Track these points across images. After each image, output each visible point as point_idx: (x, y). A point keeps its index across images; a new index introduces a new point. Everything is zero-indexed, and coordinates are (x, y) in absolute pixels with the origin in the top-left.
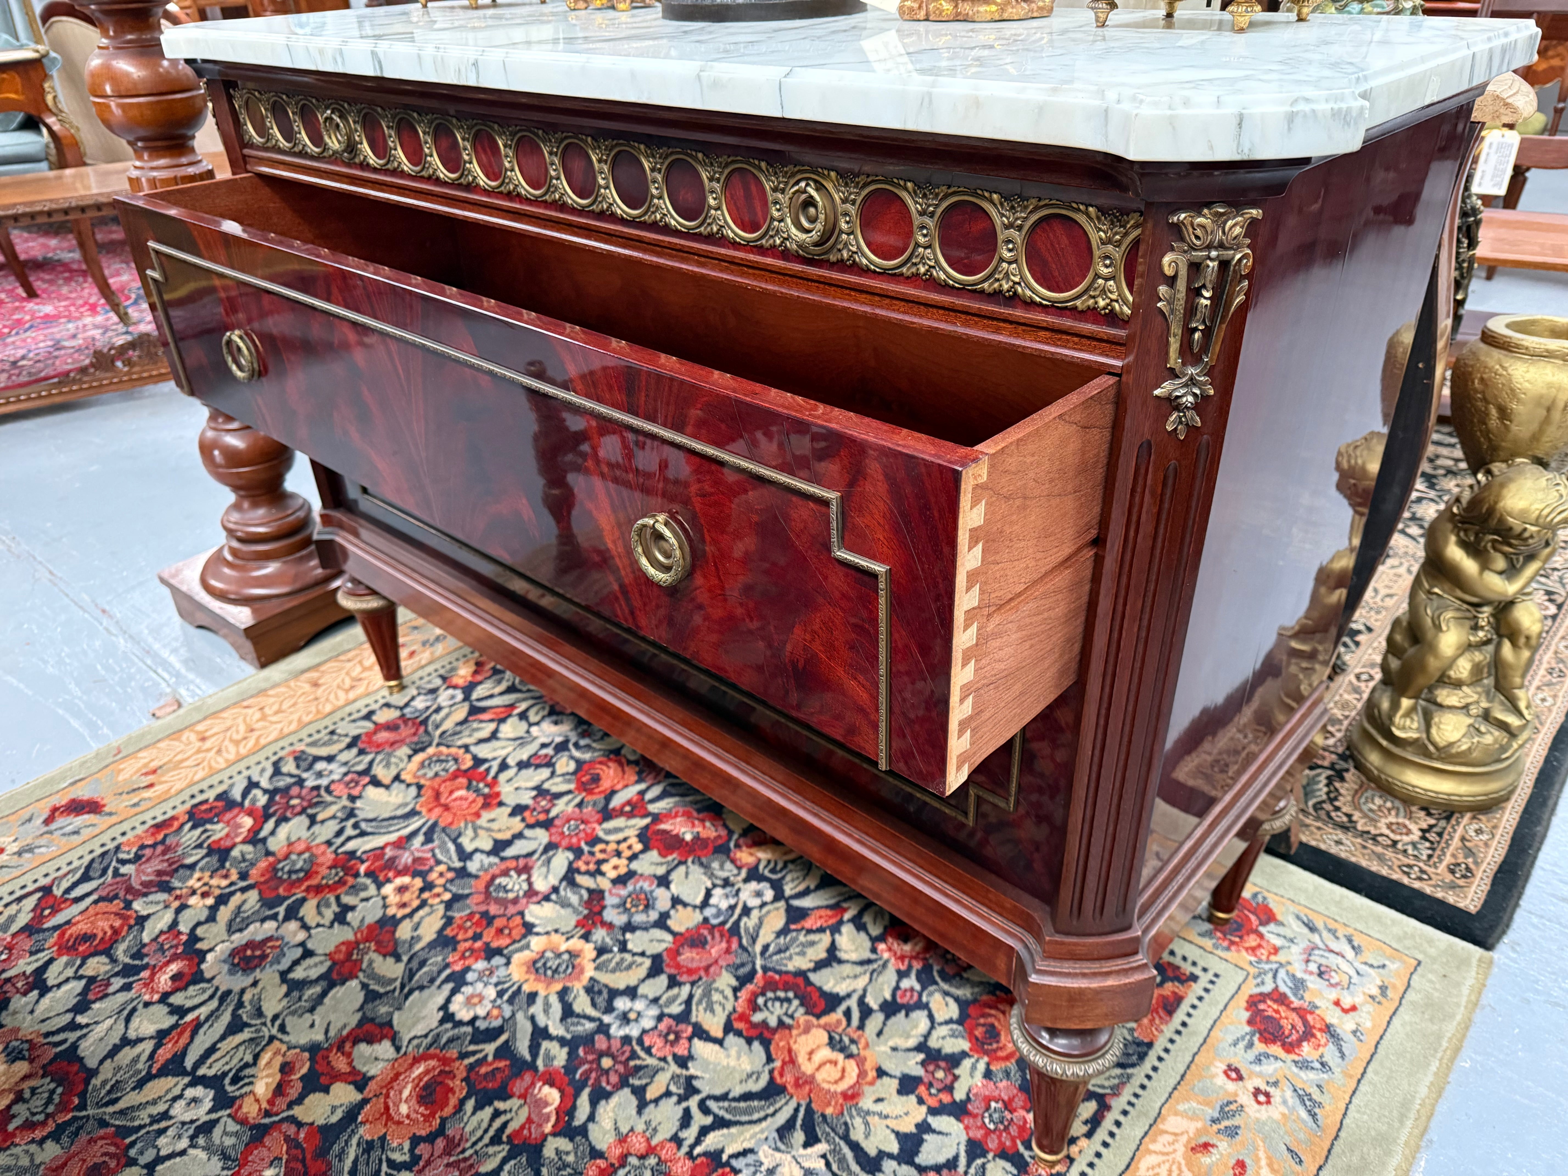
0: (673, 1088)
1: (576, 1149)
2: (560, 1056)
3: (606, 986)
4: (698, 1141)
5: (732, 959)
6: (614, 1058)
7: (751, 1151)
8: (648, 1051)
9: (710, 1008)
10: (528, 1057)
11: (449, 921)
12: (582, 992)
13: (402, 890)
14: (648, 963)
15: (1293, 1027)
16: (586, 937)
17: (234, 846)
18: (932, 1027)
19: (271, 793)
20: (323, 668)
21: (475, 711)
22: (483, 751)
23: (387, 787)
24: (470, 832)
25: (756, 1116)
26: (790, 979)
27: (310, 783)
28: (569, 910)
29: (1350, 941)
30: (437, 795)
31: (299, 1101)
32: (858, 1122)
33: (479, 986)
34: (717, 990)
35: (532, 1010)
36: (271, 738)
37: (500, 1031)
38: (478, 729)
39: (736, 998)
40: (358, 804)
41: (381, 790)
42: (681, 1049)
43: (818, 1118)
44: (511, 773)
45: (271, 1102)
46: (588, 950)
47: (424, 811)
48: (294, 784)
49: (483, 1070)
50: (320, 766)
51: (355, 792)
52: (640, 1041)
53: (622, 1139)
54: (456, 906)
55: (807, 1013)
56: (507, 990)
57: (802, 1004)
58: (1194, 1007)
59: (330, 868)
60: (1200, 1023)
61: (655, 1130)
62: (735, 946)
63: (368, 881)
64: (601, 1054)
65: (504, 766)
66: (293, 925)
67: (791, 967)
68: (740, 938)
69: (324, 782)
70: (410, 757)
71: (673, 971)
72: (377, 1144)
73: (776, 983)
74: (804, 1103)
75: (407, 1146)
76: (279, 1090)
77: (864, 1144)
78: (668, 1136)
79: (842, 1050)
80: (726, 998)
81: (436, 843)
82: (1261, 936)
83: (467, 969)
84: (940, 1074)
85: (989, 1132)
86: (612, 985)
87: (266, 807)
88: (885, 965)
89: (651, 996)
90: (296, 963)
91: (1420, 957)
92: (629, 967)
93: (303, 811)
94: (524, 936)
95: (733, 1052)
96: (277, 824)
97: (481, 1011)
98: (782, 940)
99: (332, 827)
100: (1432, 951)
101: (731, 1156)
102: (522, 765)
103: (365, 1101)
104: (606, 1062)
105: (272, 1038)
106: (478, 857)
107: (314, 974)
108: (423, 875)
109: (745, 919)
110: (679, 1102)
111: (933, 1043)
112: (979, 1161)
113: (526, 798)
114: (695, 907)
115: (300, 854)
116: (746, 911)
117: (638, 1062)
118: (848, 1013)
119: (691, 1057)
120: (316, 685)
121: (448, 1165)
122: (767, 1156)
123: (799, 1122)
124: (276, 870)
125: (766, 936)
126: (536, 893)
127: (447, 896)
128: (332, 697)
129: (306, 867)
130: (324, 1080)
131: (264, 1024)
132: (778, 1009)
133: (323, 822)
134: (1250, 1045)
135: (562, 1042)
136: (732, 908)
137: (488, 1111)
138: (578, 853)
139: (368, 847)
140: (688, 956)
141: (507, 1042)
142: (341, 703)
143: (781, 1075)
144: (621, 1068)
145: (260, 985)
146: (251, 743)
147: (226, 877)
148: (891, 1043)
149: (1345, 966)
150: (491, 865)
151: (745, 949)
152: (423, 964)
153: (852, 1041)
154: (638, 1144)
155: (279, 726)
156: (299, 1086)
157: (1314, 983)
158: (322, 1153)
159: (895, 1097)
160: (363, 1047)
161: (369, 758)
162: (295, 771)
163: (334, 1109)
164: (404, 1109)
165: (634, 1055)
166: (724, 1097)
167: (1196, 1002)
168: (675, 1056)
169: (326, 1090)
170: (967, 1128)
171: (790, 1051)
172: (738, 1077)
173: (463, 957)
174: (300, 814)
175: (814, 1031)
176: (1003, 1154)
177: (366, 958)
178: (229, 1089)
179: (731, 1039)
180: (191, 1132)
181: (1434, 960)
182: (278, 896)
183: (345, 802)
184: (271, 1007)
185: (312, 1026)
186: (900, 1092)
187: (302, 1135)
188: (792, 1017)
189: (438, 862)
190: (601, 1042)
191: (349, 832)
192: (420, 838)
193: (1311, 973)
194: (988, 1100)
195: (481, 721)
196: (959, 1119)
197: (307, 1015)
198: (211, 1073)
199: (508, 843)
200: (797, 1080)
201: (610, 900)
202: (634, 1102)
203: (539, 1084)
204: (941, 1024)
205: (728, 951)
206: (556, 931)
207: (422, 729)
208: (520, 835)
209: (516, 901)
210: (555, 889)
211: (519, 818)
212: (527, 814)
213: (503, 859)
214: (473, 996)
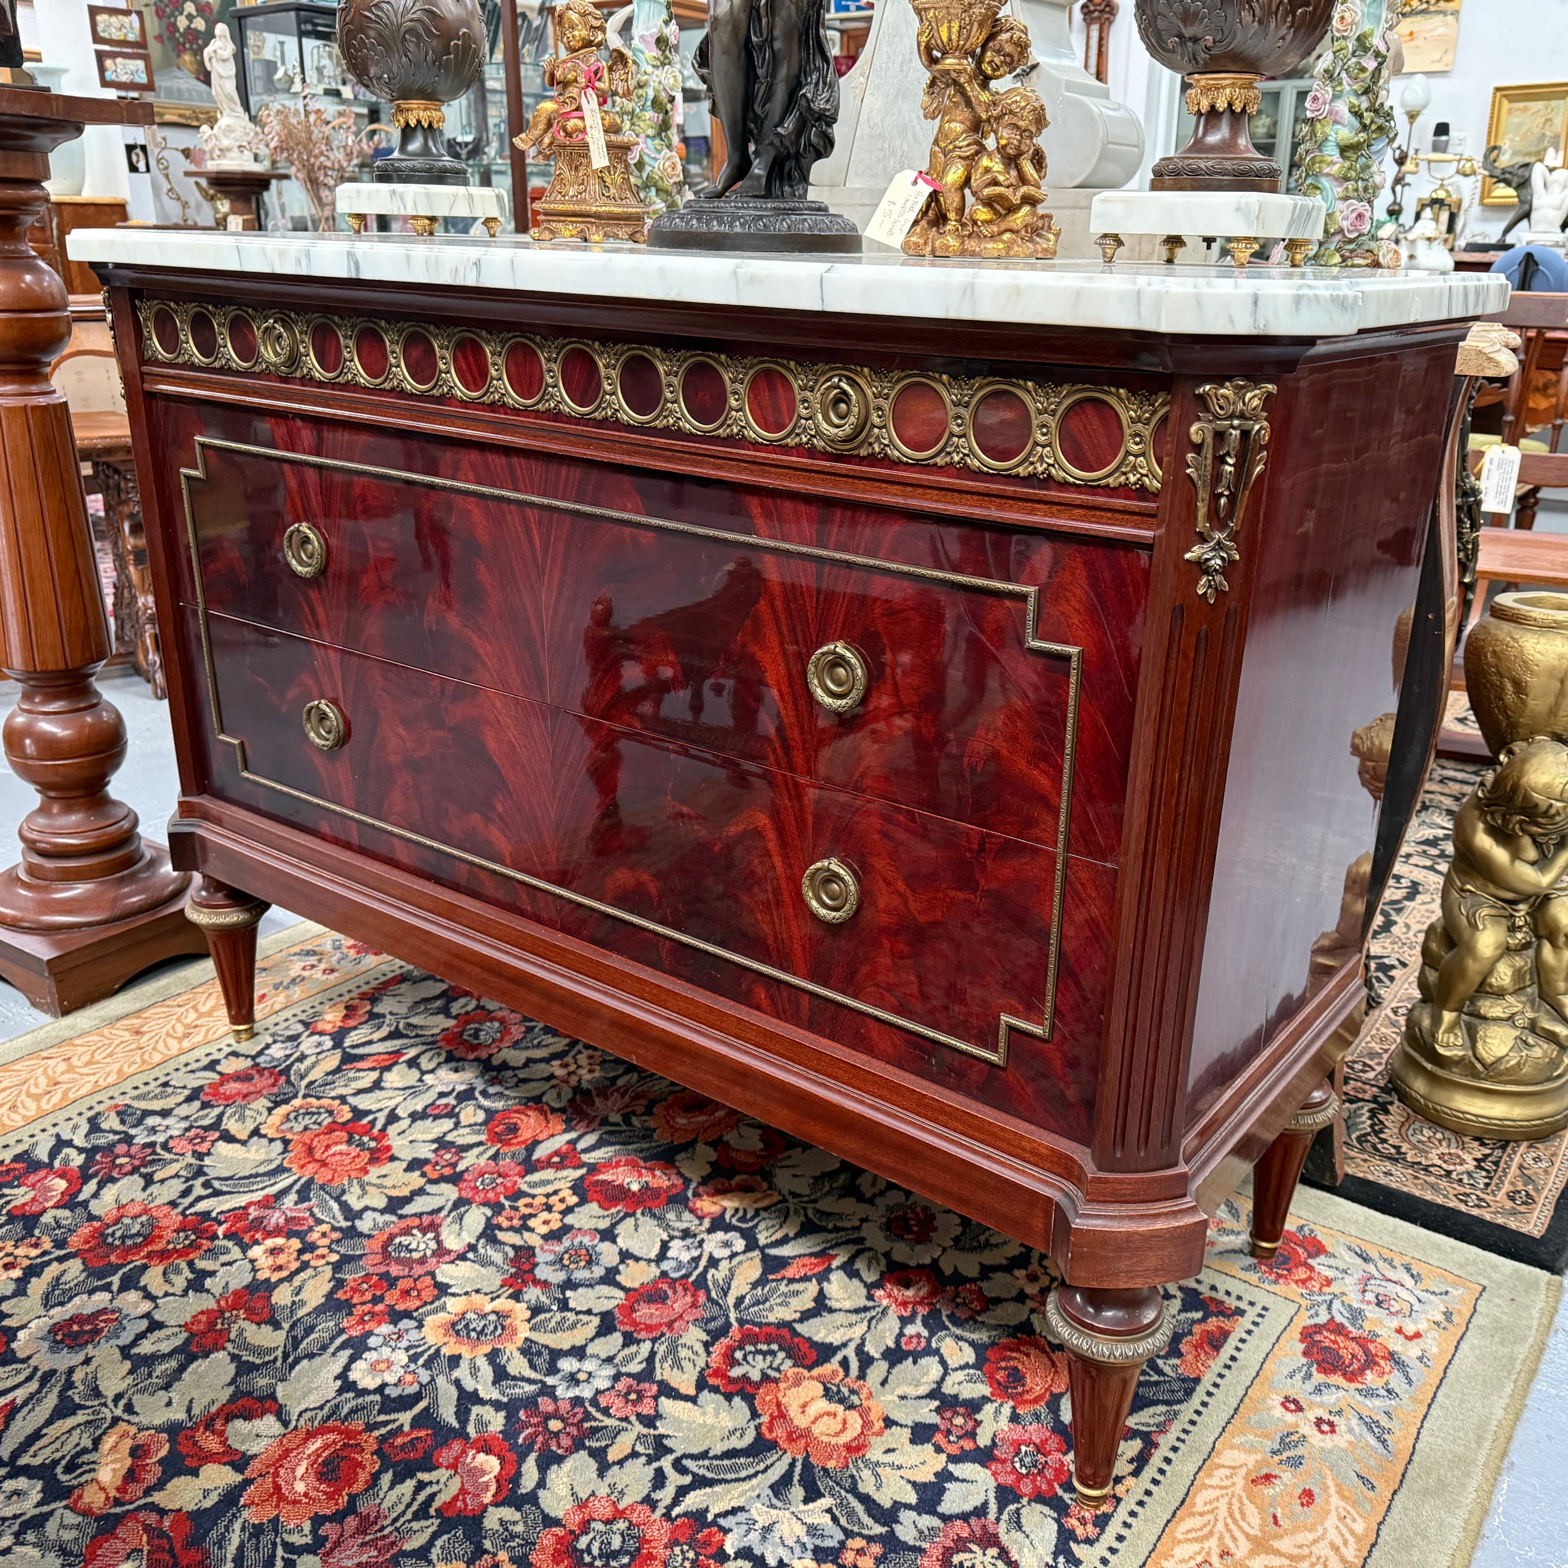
0: (640, 1449)
1: (525, 1518)
2: (496, 1421)
3: (546, 1347)
4: (676, 1502)
5: (700, 1313)
6: (563, 1420)
7: (742, 1509)
8: (605, 1411)
9: (678, 1365)
10: (455, 1424)
11: (339, 1284)
12: (516, 1354)
13: (274, 1251)
14: (596, 1321)
16: (516, 1297)
17: (43, 1211)
18: (946, 1373)
19: (90, 1152)
20: (146, 1014)
21: (348, 1059)
22: (364, 1102)
23: (244, 1143)
24: (356, 1189)
25: (743, 1473)
26: (772, 1331)
27: (140, 1140)
28: (492, 1269)
30: (310, 1150)
31: (159, 1486)
32: (866, 1474)
33: (386, 1352)
34: (684, 1346)
35: (456, 1374)
36: (83, 1091)
37: (417, 1397)
38: (355, 1079)
39: (708, 1353)
40: (208, 1161)
41: (237, 1146)
42: (646, 1409)
43: (819, 1473)
44: (402, 1125)
45: (121, 1490)
46: (521, 1311)
47: (295, 1168)
48: (120, 1141)
49: (399, 1441)
50: (152, 1121)
51: (202, 1149)
52: (594, 1402)
53: (582, 1505)
54: (346, 1267)
55: (795, 1365)
56: (422, 1354)
57: (789, 1356)
58: (1243, 1341)
59: (178, 1231)
61: (622, 1493)
62: (702, 1299)
63: (230, 1244)
64: (548, 1417)
65: (393, 1118)
66: (132, 1296)
67: (772, 1318)
68: (708, 1291)
69: (159, 1138)
70: (270, 1110)
71: (628, 1328)
72: (269, 1527)
73: (756, 1335)
74: (800, 1457)
75: (307, 1527)
76: (132, 1476)
77: (875, 1496)
78: (639, 1498)
79: (840, 1401)
80: (696, 1353)
81: (314, 1201)
83: (370, 1334)
84: (959, 1421)
85: (1021, 1476)
86: (553, 1345)
87: (84, 1167)
88: (884, 1312)
89: (603, 1355)
90: (141, 1336)
91: (1484, 1282)
92: (573, 1326)
93: (135, 1170)
94: (438, 1298)
95: (710, 1409)
96: (101, 1185)
97: (391, 1378)
98: (759, 1291)
99: (176, 1186)
100: (1497, 1277)
101: (718, 1515)
102: (416, 1117)
103: (247, 1482)
104: (555, 1425)
105: (116, 1420)
106: (368, 1215)
107: (166, 1347)
108: (300, 1235)
109: (712, 1271)
110: (649, 1463)
111: (948, 1390)
112: (1012, 1507)
113: (425, 1152)
114: (649, 1261)
115: (135, 1217)
116: (713, 1262)
117: (594, 1424)
118: (845, 1364)
119: (659, 1416)
120: (137, 1032)
121: (363, 1545)
122: (761, 1514)
123: (796, 1477)
124: (104, 1236)
125: (740, 1287)
126: (448, 1252)
127: (334, 1258)
128: (161, 1046)
129: (145, 1231)
130: (190, 1462)
131: (104, 1405)
132: (761, 1362)
133: (162, 1182)
134: (1308, 1376)
135: (497, 1405)
136: (696, 1260)
137: (410, 1484)
138: (497, 1208)
139: (226, 1207)
140: (645, 1312)
141: (427, 1409)
142: (173, 1052)
143: (770, 1430)
144: (573, 1431)
145: (94, 1363)
146: (56, 1098)
147: (36, 1245)
148: (898, 1392)
150: (386, 1224)
151: (715, 1302)
152: (309, 1330)
153: (853, 1392)
154: (602, 1509)
155: (93, 1078)
156: (158, 1470)
158: (196, 1541)
159: (908, 1447)
160: (239, 1424)
161: (216, 1111)
162: (119, 1128)
163: (207, 1492)
164: (300, 1487)
165: (588, 1417)
166: (703, 1455)
168: (639, 1415)
169: (194, 1473)
170: (994, 1474)
171: (779, 1405)
172: (717, 1434)
173: (361, 1321)
174: (131, 1173)
175: (806, 1383)
176: (1039, 1498)
177: (234, 1328)
178: (64, 1478)
179: (706, 1396)
180: (16, 1528)
181: (1500, 1285)
182: (110, 1264)
183: (190, 1160)
184: (111, 1387)
185: (169, 1404)
186: (913, 1442)
187: (167, 1523)
188: (778, 1370)
189: (319, 1222)
190: (546, 1405)
191: (199, 1191)
192: (293, 1197)
193: (1369, 1303)
194: (1017, 1444)
195: (359, 1070)
196: (986, 1466)
197: (162, 1393)
198: (37, 1461)
199: (407, 1200)
200: (790, 1434)
201: (541, 1257)
202: (593, 1465)
203: (472, 1452)
204: (955, 1370)
205: (694, 1305)
206: (478, 1291)
207: (283, 1079)
208: (421, 1192)
209: (422, 1261)
210: (472, 1248)
211: (417, 1173)
212: (427, 1168)
213: (401, 1217)
214: (378, 1362)
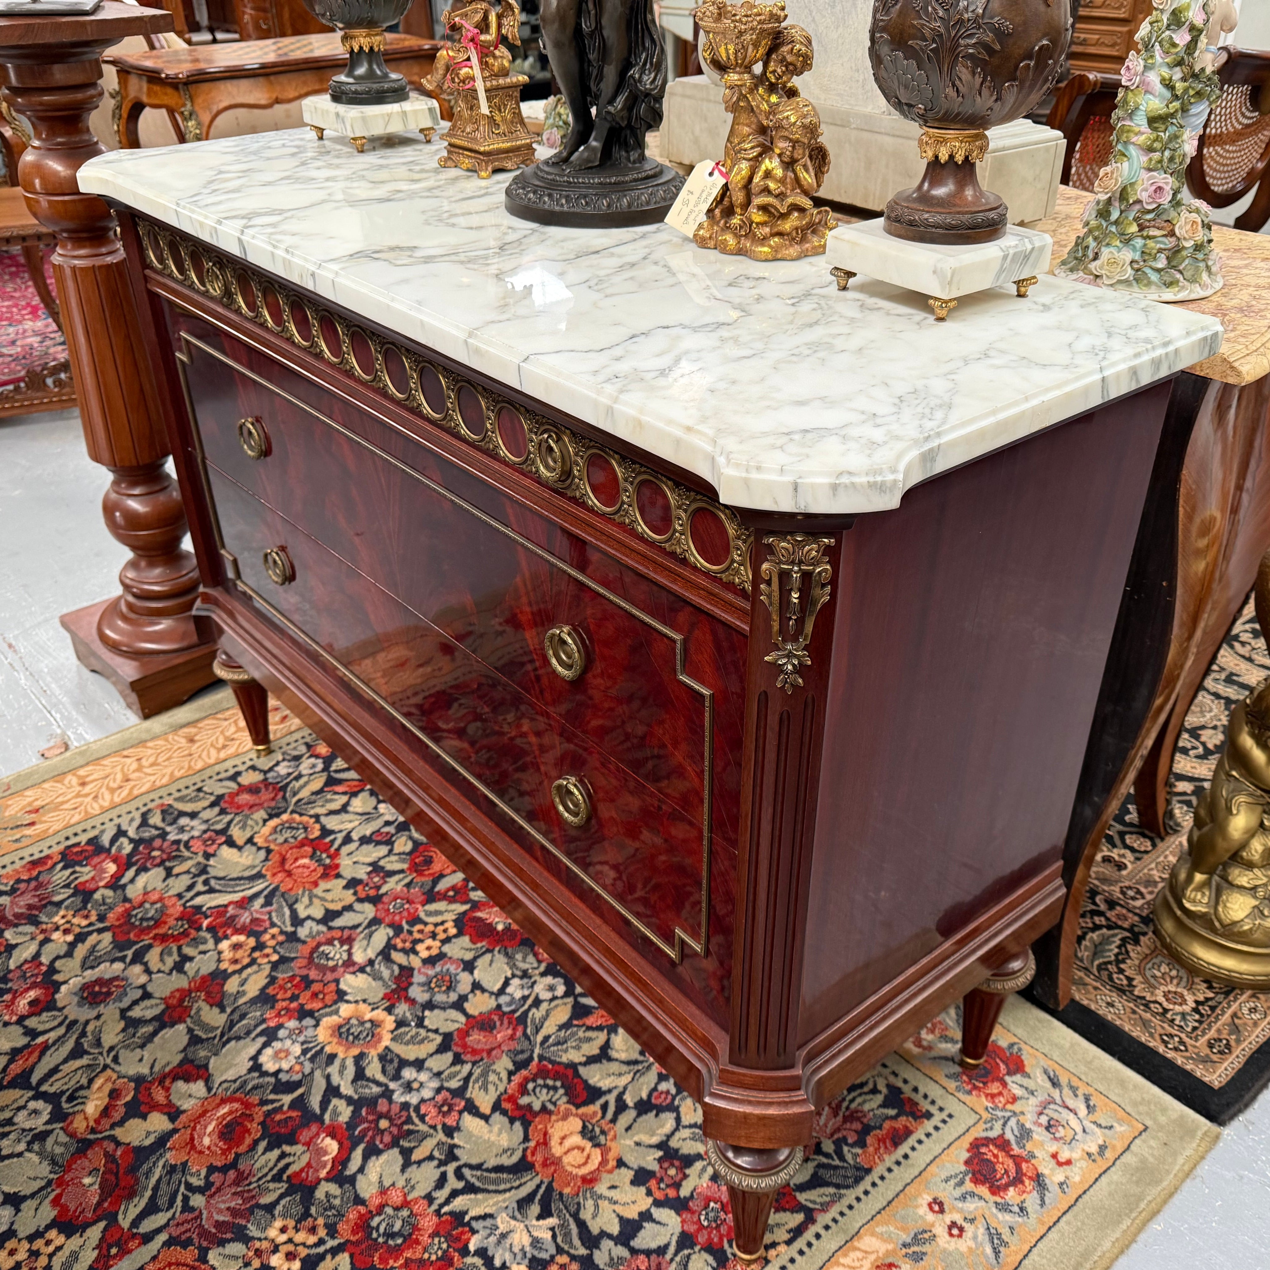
0: (436, 1154)
1: (343, 1194)
2: (345, 1112)
3: (398, 1056)
4: (447, 1202)
5: (514, 1045)
6: (391, 1120)
7: (491, 1216)
8: (422, 1118)
9: (485, 1088)
10: (318, 1111)
11: (272, 980)
12: (376, 1059)
13: (236, 947)
14: (439, 1039)
15: (1006, 1172)
16: (389, 1010)
17: (97, 889)
18: (677, 1129)
19: (136, 843)
20: (200, 725)
21: (331, 782)
22: (331, 823)
23: (240, 848)
24: (306, 900)
25: (502, 1187)
26: (561, 1069)
27: (172, 837)
28: (380, 983)
29: (1087, 1099)
30: (283, 860)
31: (121, 1123)
32: (590, 1203)
33: (288, 1042)
34: (494, 1071)
35: (329, 1070)
36: (144, 789)
37: (297, 1085)
38: (331, 800)
39: (510, 1081)
40: (212, 862)
41: (234, 851)
42: (450, 1121)
43: (555, 1196)
44: (352, 846)
45: (97, 1121)
46: (389, 1022)
47: (269, 875)
48: (158, 836)
49: (278, 1117)
50: (183, 821)
51: (211, 850)
52: (417, 1109)
53: (383, 1191)
54: (281, 967)
55: (568, 1102)
56: (310, 1049)
57: (566, 1094)
58: (920, 1142)
59: (177, 919)
60: (920, 1158)
61: (413, 1187)
62: (519, 1033)
63: (208, 936)
64: (381, 1116)
65: (348, 839)
66: (137, 969)
67: (564, 1059)
68: (526, 1027)
69: (185, 837)
70: (265, 821)
71: (459, 1050)
72: (179, 1168)
73: (548, 1071)
74: (546, 1181)
75: (203, 1172)
76: (106, 1112)
77: (589, 1223)
78: (423, 1194)
79: (591, 1139)
80: (500, 1080)
81: (275, 906)
82: (1004, 1084)
83: (280, 1026)
84: (672, 1172)
85: (702, 1227)
86: (403, 1056)
87: (130, 856)
88: (649, 1068)
89: (434, 1071)
90: (135, 1003)
91: (1149, 1123)
92: (422, 1041)
93: (162, 863)
94: (335, 1002)
95: (496, 1129)
96: (137, 873)
97: (285, 1066)
98: (562, 1033)
99: (186, 880)
100: (1163, 1119)
101: (473, 1218)
102: (364, 840)
103: (175, 1131)
104: (384, 1124)
105: (106, 1067)
106: (309, 924)
107: (149, 1014)
108: (257, 935)
109: (534, 1010)
110: (438, 1166)
111: (674, 1143)
112: (686, 1252)
113: (362, 873)
114: (492, 993)
115: (153, 903)
116: (537, 1003)
117: (411, 1127)
118: (605, 1107)
119: (458, 1128)
120: (192, 741)
121: (234, 1194)
122: (503, 1222)
123: (538, 1197)
124: (130, 916)
125: (549, 1028)
126: (354, 964)
127: (275, 957)
128: (204, 755)
129: (157, 916)
130: (143, 1108)
131: (101, 1053)
132: (545, 1095)
133: (177, 875)
134: (961, 1183)
135: (349, 1100)
136: (525, 998)
137: (276, 1153)
138: (398, 930)
139: (213, 904)
140: (474, 1039)
141: (302, 1095)
142: (212, 761)
143: (533, 1154)
144: (395, 1130)
145: (102, 1019)
146: (125, 793)
147: (86, 917)
148: (636, 1138)
149: (1074, 1122)
150: (318, 933)
151: (527, 1037)
152: (243, 1016)
153: (603, 1132)
154: (396, 1197)
155: (152, 778)
156: (122, 1110)
157: (1039, 1134)
158: (133, 1169)
159: (628, 1187)
160: (180, 1085)
161: (229, 818)
162: (160, 824)
163: (148, 1134)
164: (206, 1141)
165: (409, 1120)
166: (479, 1167)
167: (923, 1138)
168: (444, 1125)
169: (144, 1117)
170: (683, 1222)
171: (545, 1134)
172: (495, 1152)
173: (278, 1015)
174: (158, 865)
175: (571, 1118)
176: (709, 1248)
177: (196, 1006)
178: (65, 1105)
179: (497, 1117)
180: (29, 1138)
181: (1161, 1127)
182: (129, 940)
183: (200, 859)
184: (110, 1038)
185: (141, 1060)
186: (633, 1183)
187: (119, 1153)
188: (555, 1104)
189: (273, 925)
190: (382, 1105)
191: (200, 887)
192: (261, 901)
193: (1040, 1125)
194: (708, 1200)
195: (336, 793)
196: (678, 1213)
197: (138, 1050)
198: (52, 1090)
199: (337, 914)
200: (546, 1159)
201: (418, 978)
202: (400, 1161)
203: (323, 1135)
204: (685, 1127)
205: (512, 1038)
206: (364, 1001)
207: (281, 794)
208: (349, 908)
209: (334, 969)
210: (371, 962)
211: (351, 891)
212: (359, 888)
213: (330, 928)
214: (280, 1051)
